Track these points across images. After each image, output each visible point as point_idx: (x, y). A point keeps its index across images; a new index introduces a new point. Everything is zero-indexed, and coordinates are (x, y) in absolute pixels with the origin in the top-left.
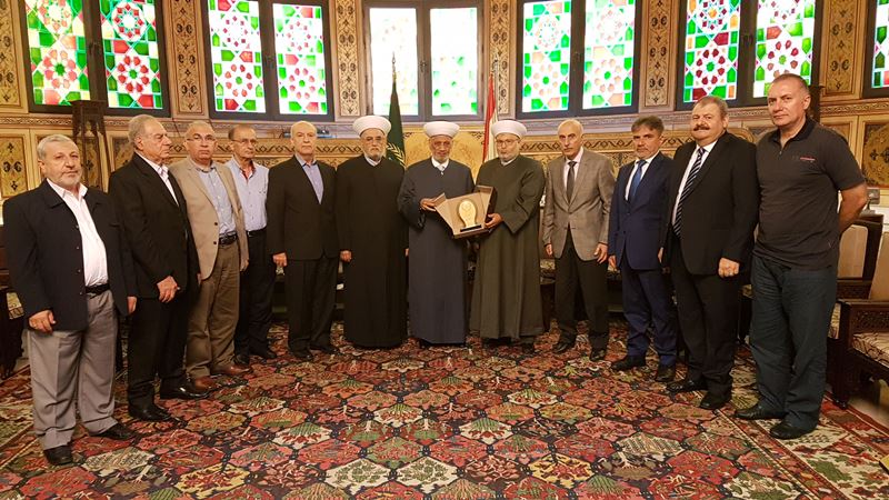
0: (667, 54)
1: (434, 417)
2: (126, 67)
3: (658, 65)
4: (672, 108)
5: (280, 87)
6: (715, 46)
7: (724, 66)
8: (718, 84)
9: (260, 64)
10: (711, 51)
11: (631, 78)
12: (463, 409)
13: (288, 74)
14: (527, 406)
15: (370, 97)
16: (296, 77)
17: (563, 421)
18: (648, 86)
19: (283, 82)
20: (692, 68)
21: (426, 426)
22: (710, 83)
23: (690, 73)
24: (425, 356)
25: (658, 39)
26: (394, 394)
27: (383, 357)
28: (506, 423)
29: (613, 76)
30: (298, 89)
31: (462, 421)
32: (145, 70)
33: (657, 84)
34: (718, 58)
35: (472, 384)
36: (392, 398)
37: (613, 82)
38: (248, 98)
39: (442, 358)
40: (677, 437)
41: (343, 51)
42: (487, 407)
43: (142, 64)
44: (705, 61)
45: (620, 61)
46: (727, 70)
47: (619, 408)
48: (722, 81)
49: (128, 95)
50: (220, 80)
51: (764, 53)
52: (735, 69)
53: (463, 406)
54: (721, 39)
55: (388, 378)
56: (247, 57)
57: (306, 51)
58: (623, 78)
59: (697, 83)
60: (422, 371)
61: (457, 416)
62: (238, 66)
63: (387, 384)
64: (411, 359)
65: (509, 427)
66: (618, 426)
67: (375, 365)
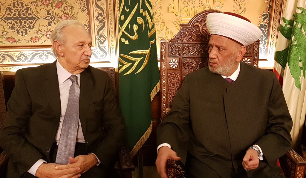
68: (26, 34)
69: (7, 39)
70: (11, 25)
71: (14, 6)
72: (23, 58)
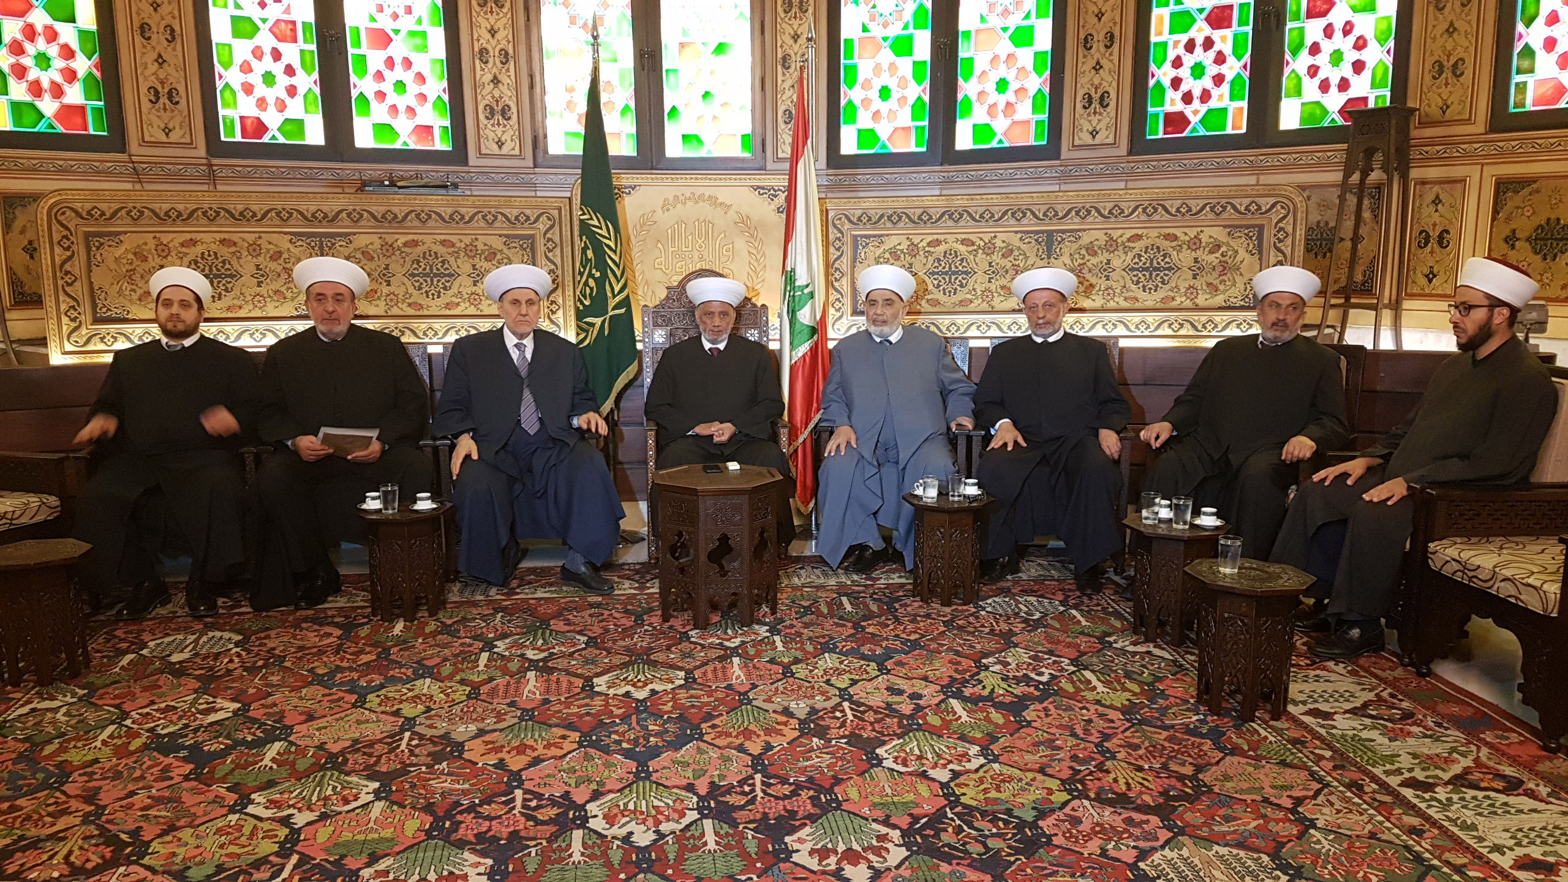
0: (1116, 46)
1: (724, 814)
2: (27, 46)
3: (1097, 68)
4: (1123, 149)
5: (354, 93)
6: (1207, 30)
7: (1224, 69)
8: (1213, 103)
9: (313, 47)
10: (1199, 41)
11: (1047, 90)
12: (787, 790)
13: (372, 69)
14: (924, 775)
15: (539, 116)
16: (387, 73)
17: (1009, 812)
18: (1079, 106)
19: (361, 85)
20: (1163, 73)
21: (710, 838)
22: (1196, 103)
23: (1158, 82)
24: (685, 655)
25: (1099, 16)
26: (628, 754)
27: (593, 662)
28: (886, 822)
29: (1014, 86)
30: (391, 98)
31: (788, 823)
32: (67, 53)
33: (1095, 104)
34: (1211, 54)
35: (794, 722)
36: (624, 766)
37: (1013, 99)
38: (289, 114)
39: (721, 659)
40: (1258, 842)
41: (484, 23)
42: (837, 781)
43: (62, 40)
44: (1189, 60)
45: (1025, 57)
46: (1229, 77)
47: (1120, 775)
48: (1221, 97)
49: (32, 106)
50: (229, 77)
51: (1301, 44)
52: (1246, 75)
53: (784, 781)
54: (1219, 18)
55: (611, 714)
56: (286, 31)
57: (406, 23)
58: (1032, 92)
59: (1173, 102)
60: (682, 694)
61: (776, 809)
62: (267, 50)
63: (609, 728)
64: (654, 664)
65: (895, 835)
66: (1129, 821)
67: (579, 682)
68: (439, 297)
69: (410, 305)
70: (417, 284)
71: (424, 258)
72: (430, 333)
